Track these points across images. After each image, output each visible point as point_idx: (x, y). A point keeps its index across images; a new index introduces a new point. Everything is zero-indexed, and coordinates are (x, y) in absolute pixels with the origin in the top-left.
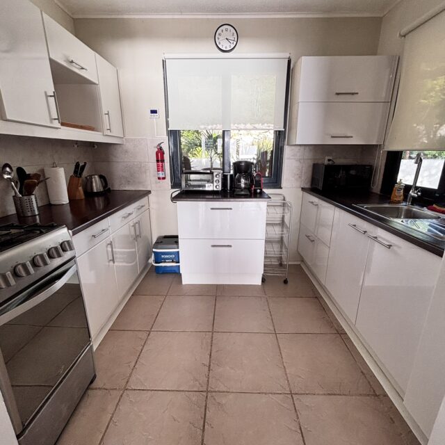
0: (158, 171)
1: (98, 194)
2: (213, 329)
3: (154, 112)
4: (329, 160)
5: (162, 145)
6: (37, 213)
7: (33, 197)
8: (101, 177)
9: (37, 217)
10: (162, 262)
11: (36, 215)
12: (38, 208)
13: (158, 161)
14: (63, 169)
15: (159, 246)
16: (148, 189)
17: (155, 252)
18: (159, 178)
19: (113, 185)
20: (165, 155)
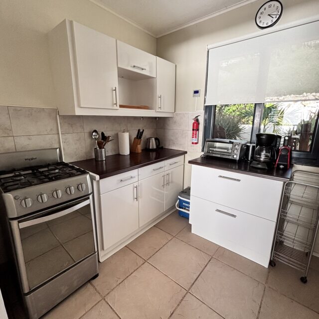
0: (193, 138)
1: (153, 150)
2: (190, 289)
3: (196, 92)
5: (199, 118)
6: (104, 159)
7: (103, 150)
8: (156, 139)
9: (104, 162)
10: (182, 208)
11: (103, 161)
12: (106, 157)
13: (193, 130)
14: (128, 133)
15: (183, 195)
16: (185, 150)
17: (179, 199)
18: (193, 143)
19: (165, 145)
20: (200, 125)
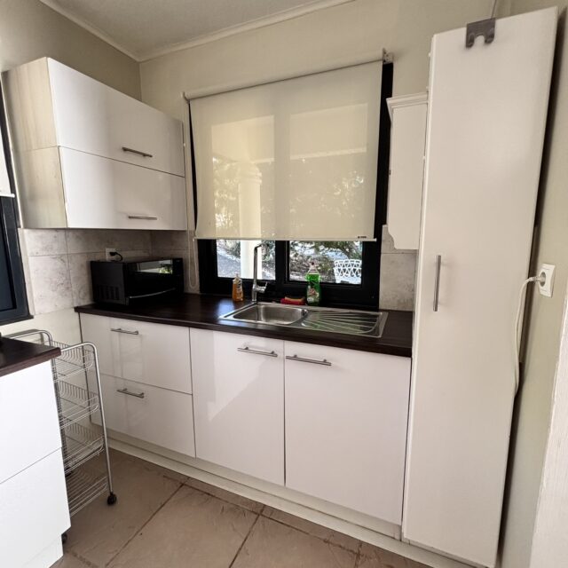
4: (112, 254)
